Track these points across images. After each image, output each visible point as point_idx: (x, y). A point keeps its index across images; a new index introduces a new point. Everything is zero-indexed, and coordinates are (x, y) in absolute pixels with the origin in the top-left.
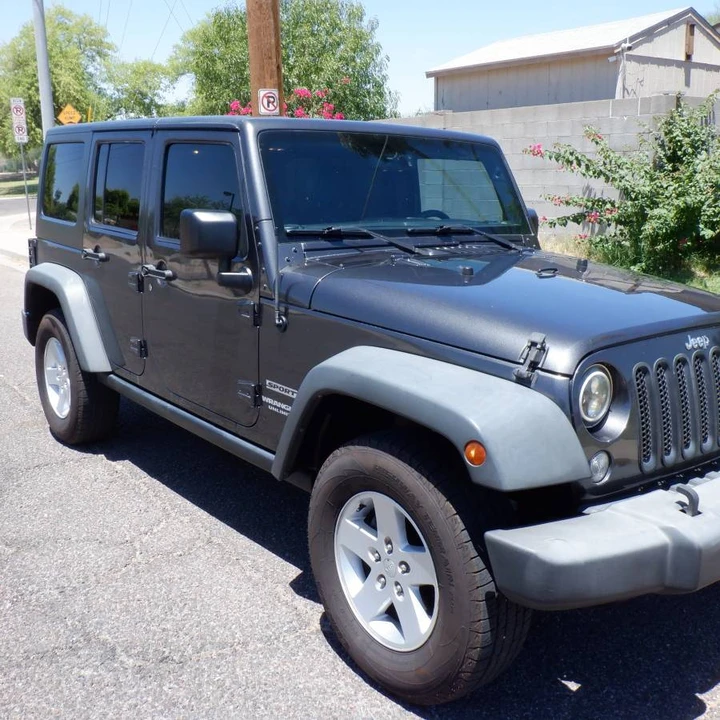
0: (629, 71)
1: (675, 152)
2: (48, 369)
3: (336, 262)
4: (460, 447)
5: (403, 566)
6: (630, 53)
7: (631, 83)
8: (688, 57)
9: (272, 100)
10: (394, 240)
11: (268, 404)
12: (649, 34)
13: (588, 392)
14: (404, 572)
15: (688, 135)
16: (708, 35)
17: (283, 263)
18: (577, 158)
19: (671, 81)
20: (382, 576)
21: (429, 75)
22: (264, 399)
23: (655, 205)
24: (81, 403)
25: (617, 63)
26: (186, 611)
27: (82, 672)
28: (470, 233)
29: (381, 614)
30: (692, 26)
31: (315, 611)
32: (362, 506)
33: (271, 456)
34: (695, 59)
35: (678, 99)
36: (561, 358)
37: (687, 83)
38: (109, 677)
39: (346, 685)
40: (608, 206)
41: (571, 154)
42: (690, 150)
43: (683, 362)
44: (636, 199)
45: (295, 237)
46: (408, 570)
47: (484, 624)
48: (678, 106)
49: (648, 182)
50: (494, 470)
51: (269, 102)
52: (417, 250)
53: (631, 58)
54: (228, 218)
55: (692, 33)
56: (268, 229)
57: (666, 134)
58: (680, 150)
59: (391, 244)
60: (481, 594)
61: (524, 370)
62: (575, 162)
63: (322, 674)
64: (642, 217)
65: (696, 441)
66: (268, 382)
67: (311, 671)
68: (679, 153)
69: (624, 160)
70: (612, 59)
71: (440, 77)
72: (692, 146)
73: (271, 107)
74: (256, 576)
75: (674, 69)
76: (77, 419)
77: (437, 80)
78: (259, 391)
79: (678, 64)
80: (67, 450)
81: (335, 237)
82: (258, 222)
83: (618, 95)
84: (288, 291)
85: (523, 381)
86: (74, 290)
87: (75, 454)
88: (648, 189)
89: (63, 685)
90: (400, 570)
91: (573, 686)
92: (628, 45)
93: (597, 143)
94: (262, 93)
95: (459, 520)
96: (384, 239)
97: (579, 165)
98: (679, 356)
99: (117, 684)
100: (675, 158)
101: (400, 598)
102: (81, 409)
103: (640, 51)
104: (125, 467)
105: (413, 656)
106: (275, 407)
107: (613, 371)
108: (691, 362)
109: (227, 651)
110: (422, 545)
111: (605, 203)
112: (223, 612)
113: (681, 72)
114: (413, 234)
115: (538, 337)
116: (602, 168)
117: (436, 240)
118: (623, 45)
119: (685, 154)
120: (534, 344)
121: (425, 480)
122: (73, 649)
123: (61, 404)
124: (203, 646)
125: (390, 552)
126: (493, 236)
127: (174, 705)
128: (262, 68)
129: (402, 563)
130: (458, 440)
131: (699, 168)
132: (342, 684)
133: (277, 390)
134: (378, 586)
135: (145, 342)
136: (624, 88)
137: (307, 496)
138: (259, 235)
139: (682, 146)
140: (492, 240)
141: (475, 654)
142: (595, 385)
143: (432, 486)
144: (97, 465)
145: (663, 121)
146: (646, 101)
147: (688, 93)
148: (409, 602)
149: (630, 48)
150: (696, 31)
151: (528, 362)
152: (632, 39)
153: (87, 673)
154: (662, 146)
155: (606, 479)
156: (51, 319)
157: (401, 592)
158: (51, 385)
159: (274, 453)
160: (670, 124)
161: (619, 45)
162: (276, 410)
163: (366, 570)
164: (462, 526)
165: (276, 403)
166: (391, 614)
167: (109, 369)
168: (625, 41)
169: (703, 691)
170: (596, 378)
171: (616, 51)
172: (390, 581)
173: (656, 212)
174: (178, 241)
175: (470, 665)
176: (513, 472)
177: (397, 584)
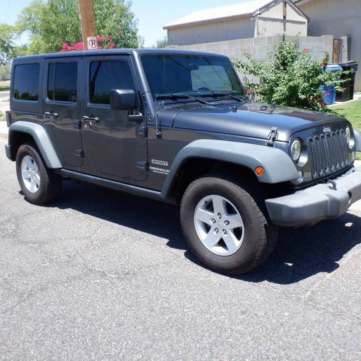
0: (260, 24)
1: (284, 61)
2: (24, 171)
3: (177, 108)
4: (254, 169)
5: (226, 222)
6: (260, 16)
7: (261, 29)
8: (285, 17)
9: (94, 42)
10: (198, 99)
11: (153, 170)
12: (267, 7)
13: (294, 149)
14: (226, 225)
15: (290, 53)
16: (292, 7)
17: (155, 110)
18: (242, 65)
19: (276, 29)
20: (216, 228)
21: (164, 28)
22: (151, 168)
23: (277, 85)
24: (46, 184)
25: (254, 21)
26: (127, 258)
27: (95, 281)
28: (224, 95)
29: (216, 244)
30: (285, 3)
32: (206, 202)
34: (287, 18)
35: (284, 37)
36: (283, 136)
37: (285, 30)
38: (107, 282)
39: (205, 273)
40: (256, 87)
41: (239, 63)
42: (291, 60)
43: (323, 137)
44: (269, 83)
45: (159, 99)
46: (229, 223)
47: (264, 237)
48: (284, 40)
49: (273, 75)
50: (268, 176)
51: (92, 43)
52: (207, 103)
53: (260, 18)
55: (286, 7)
57: (280, 53)
58: (286, 60)
59: (197, 101)
60: (262, 225)
61: (271, 141)
62: (241, 67)
63: (193, 271)
64: (272, 91)
65: (329, 167)
66: (152, 160)
67: (189, 270)
68: (286, 61)
69: (262, 65)
70: (252, 19)
71: (170, 29)
72: (291, 58)
73: (94, 46)
74: (151, 243)
75: (278, 23)
76: (44, 191)
77: (168, 31)
78: (148, 165)
79: (280, 21)
81: (174, 98)
82: (144, 93)
83: (256, 36)
84: (160, 122)
85: (270, 145)
86: (40, 132)
88: (274, 78)
89: (90, 286)
91: (290, 265)
92: (259, 12)
93: (249, 58)
94: (89, 39)
95: (252, 199)
96: (193, 99)
97: (243, 68)
98: (321, 135)
99: (111, 283)
100: (284, 64)
101: (226, 235)
102: (46, 187)
103: (264, 15)
106: (157, 170)
107: (301, 140)
108: (326, 137)
109: (151, 268)
110: (236, 212)
111: (254, 85)
112: (143, 256)
113: (282, 24)
114: (203, 96)
115: (274, 129)
116: (253, 69)
117: (211, 99)
118: (256, 12)
119: (289, 62)
120: (273, 131)
121: (236, 186)
122: (86, 275)
123: (32, 187)
124: (141, 268)
125: (220, 218)
126: (234, 97)
127: (139, 286)
128: (88, 27)
131: (295, 67)
132: (203, 273)
133: (158, 163)
134: (215, 233)
135: (83, 151)
136: (258, 33)
138: (145, 98)
139: (287, 58)
140: (233, 98)
141: (261, 248)
142: (296, 146)
143: (240, 188)
145: (278, 47)
146: (269, 38)
147: (288, 33)
148: (229, 236)
149: (259, 14)
150: (287, 5)
151: (272, 138)
152: (260, 9)
153: (98, 281)
154: (278, 58)
155: (302, 180)
156: (25, 147)
157: (226, 233)
158: (26, 178)
159: (160, 191)
160: (282, 48)
161: (254, 13)
163: (208, 228)
164: (253, 201)
165: (157, 169)
166: (222, 243)
167: (61, 167)
168: (257, 11)
169: (337, 260)
170: (296, 144)
171: (253, 15)
172: (220, 230)
173: (279, 88)
174: (109, 105)
175: (259, 253)
176: (275, 176)
177: (223, 230)
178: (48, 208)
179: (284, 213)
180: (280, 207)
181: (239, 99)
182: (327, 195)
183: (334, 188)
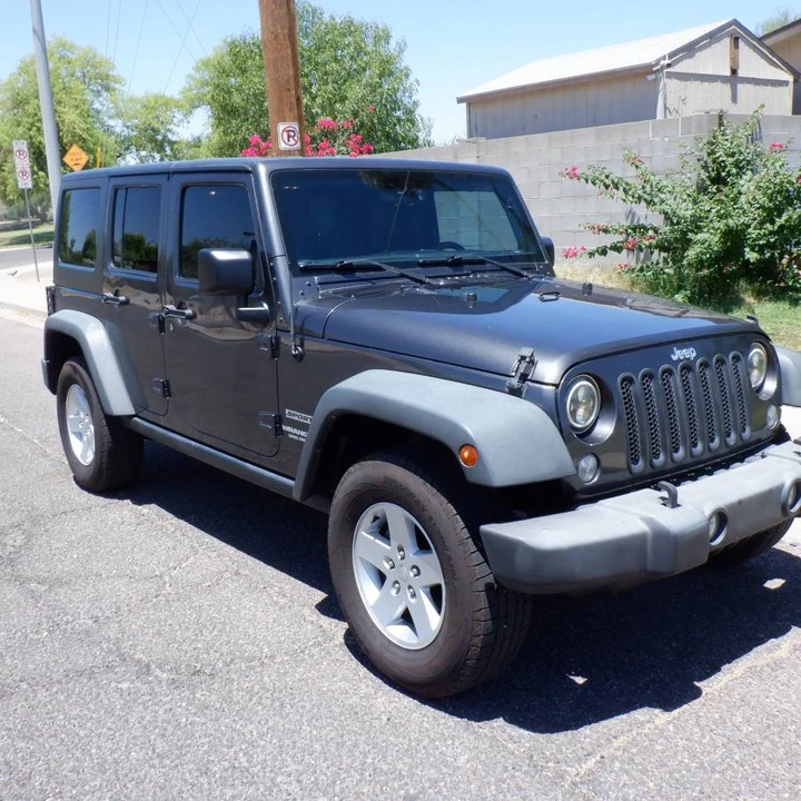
0: (670, 90)
1: (719, 174)
2: (70, 416)
3: (348, 294)
4: (455, 450)
5: (415, 570)
6: (669, 70)
7: (672, 102)
8: (734, 71)
9: (292, 134)
10: (405, 271)
11: (288, 432)
12: (690, 49)
13: (575, 401)
14: (415, 575)
15: (733, 155)
16: (754, 48)
17: (297, 296)
18: (613, 182)
19: (716, 98)
20: (397, 582)
21: (460, 101)
22: (284, 428)
23: (699, 229)
24: (106, 448)
25: (656, 81)
26: (215, 633)
27: (120, 686)
28: (482, 262)
29: (397, 619)
30: (736, 39)
31: (338, 628)
32: (376, 518)
33: (291, 482)
34: (741, 73)
35: (721, 117)
36: (549, 370)
37: (734, 99)
38: (145, 688)
39: (367, 686)
40: (651, 233)
41: (607, 177)
42: (734, 171)
43: (669, 372)
44: (678, 223)
45: (308, 271)
46: (419, 573)
47: (485, 614)
48: (721, 124)
49: (690, 206)
50: (485, 470)
51: (289, 137)
52: (427, 280)
53: (670, 75)
54: (244, 255)
55: (737, 46)
56: (282, 265)
57: (709, 155)
58: (724, 171)
59: (402, 276)
60: (481, 585)
61: (515, 382)
62: (612, 186)
63: (345, 679)
64: (686, 243)
66: (287, 411)
67: (334, 676)
68: (723, 174)
69: (665, 183)
70: (651, 77)
71: (472, 103)
72: (737, 166)
73: (292, 142)
74: (283, 601)
75: (718, 85)
76: (102, 463)
77: (469, 105)
78: (279, 420)
79: (723, 79)
80: (92, 496)
81: (347, 270)
82: (272, 258)
83: (660, 115)
84: (303, 323)
85: (515, 392)
86: (95, 336)
87: (101, 500)
88: (690, 212)
89: (102, 696)
90: (412, 575)
91: (580, 680)
92: (667, 61)
93: (637, 167)
94: (281, 127)
95: (460, 519)
96: (396, 271)
97: (617, 189)
99: (153, 693)
100: (718, 178)
101: (413, 601)
102: (105, 454)
103: (679, 68)
104: (152, 511)
105: (426, 651)
106: (295, 434)
107: (599, 382)
108: (677, 372)
109: (256, 663)
110: (430, 548)
111: (647, 230)
112: (251, 631)
113: (727, 88)
114: (424, 265)
115: (526, 352)
116: (640, 192)
117: (448, 270)
118: (662, 62)
119: (729, 174)
120: (523, 358)
121: (429, 485)
122: (109, 668)
123: (85, 451)
124: (232, 660)
125: (403, 558)
127: (207, 708)
128: (281, 101)
129: (414, 567)
130: (454, 445)
131: (744, 189)
132: (363, 686)
133: (296, 418)
134: (394, 592)
135: (168, 382)
136: (666, 108)
137: (326, 517)
138: (274, 271)
139: (726, 166)
140: (503, 269)
141: (478, 641)
142: (581, 394)
143: (435, 491)
144: (123, 509)
145: (705, 141)
146: (687, 121)
147: (732, 110)
148: (421, 603)
149: (669, 65)
150: (741, 43)
151: (519, 375)
152: (671, 55)
153: (125, 686)
154: (705, 167)
155: (596, 479)
156: (72, 366)
157: (414, 595)
158: (74, 433)
159: (293, 479)
160: (712, 144)
161: (657, 64)
162: (296, 438)
163: (381, 578)
164: (462, 524)
165: (295, 431)
166: (406, 618)
167: (134, 413)
168: (664, 58)
170: (582, 387)
171: (655, 69)
172: (404, 586)
173: (700, 236)
174: (197, 281)
175: (474, 652)
177: (410, 587)
178: (111, 501)
179: (521, 563)
180: (511, 546)
181: (517, 270)
182: (648, 521)
183: (672, 502)
